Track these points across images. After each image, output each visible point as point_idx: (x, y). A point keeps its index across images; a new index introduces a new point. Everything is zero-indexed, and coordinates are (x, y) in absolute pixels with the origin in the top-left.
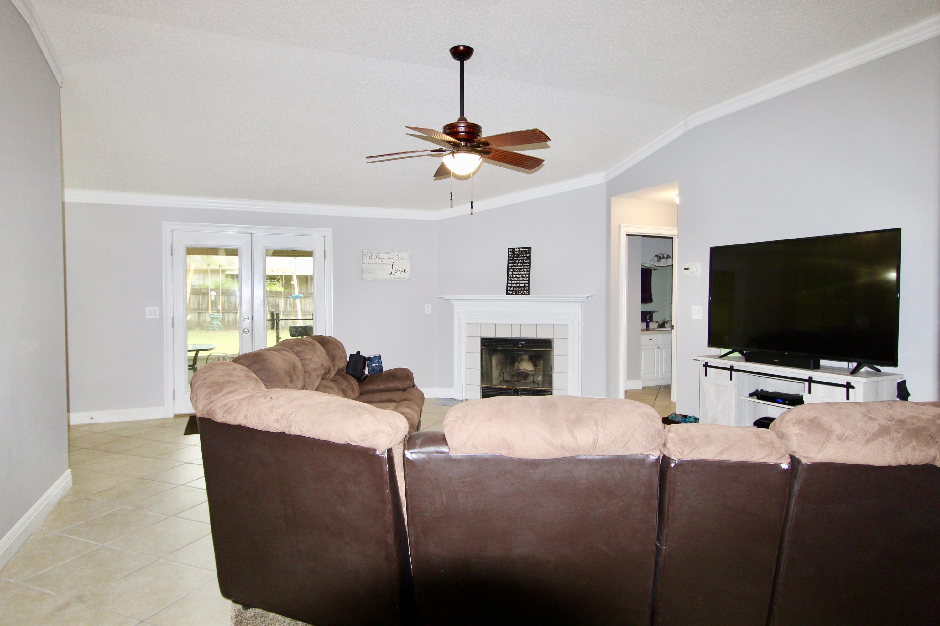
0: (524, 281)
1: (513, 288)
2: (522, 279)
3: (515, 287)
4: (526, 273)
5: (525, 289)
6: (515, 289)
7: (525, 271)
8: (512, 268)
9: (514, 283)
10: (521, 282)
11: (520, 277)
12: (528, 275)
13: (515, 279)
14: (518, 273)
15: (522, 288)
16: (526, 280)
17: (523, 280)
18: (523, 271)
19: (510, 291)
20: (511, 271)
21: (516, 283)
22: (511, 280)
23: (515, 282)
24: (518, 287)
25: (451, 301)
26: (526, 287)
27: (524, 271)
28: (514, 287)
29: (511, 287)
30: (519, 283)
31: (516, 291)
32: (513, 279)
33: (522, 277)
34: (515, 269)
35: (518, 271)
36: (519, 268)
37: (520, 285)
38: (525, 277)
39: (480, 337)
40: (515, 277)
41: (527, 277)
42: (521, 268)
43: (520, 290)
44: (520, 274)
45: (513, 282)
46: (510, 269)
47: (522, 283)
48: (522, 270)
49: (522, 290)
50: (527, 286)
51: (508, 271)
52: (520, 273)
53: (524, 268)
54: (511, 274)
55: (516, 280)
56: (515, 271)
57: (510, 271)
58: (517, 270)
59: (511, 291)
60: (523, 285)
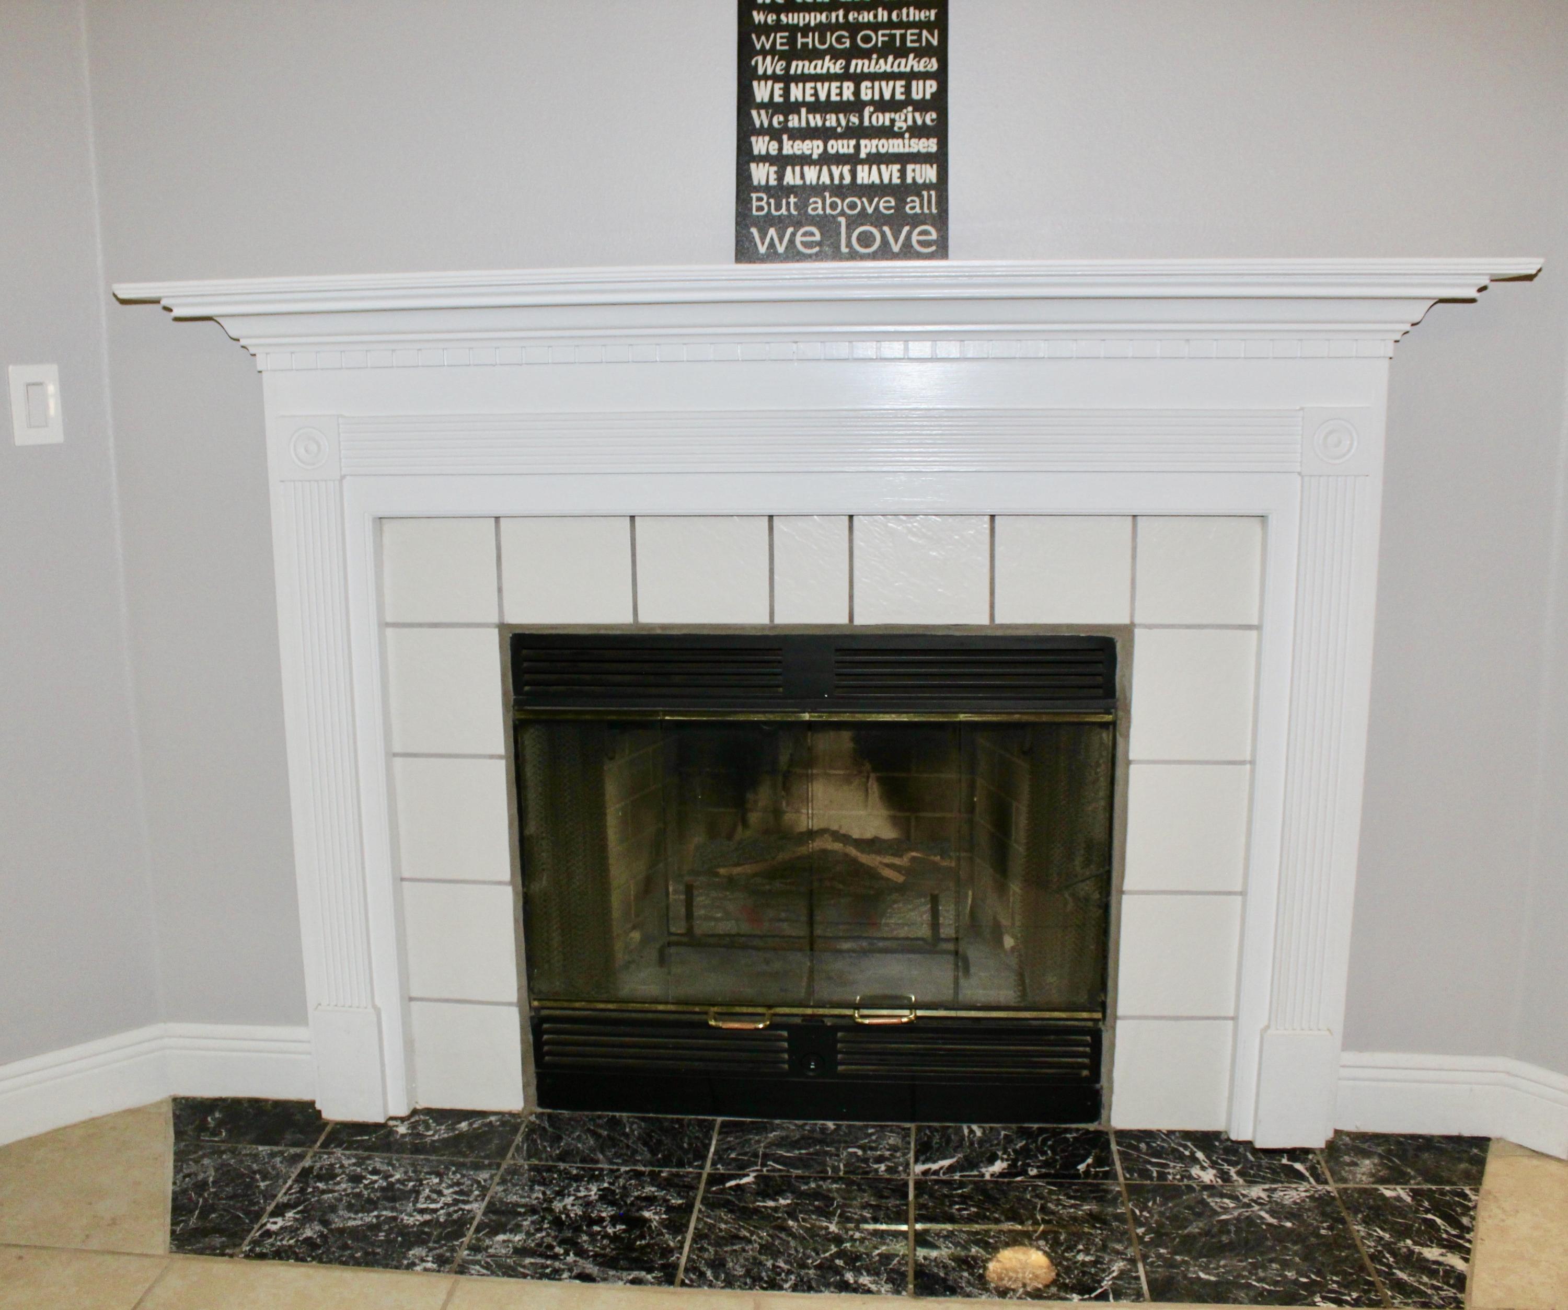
0: (900, 135)
1: (802, 206)
2: (883, 119)
3: (818, 190)
4: (911, 64)
5: (913, 206)
6: (816, 206)
7: (902, 52)
8: (779, 27)
9: (804, 160)
10: (868, 146)
11: (857, 106)
12: (931, 86)
13: (816, 120)
14: (836, 67)
15: (886, 204)
16: (917, 131)
17: (888, 132)
18: (884, 51)
19: (772, 232)
20: (773, 51)
21: (826, 159)
22: (775, 134)
23: (814, 148)
24: (839, 191)
25: (233, 326)
26: (917, 189)
27: (891, 49)
28: (806, 191)
29: (780, 191)
30: (853, 160)
31: (826, 224)
32: (794, 122)
33: (882, 106)
34: (806, 30)
35: (835, 55)
36: (847, 26)
37: (865, 175)
38: (909, 101)
39: (502, 627)
40: (816, 107)
41: (921, 106)
42: (868, 26)
43: (863, 217)
44: (858, 78)
45: (791, 147)
46: (765, 29)
47: (877, 159)
48: (880, 38)
49: (878, 219)
50: (927, 186)
51: (745, 51)
52: (859, 65)
53: (890, 25)
54: (775, 78)
55: (825, 134)
56: (812, 55)
57: (764, 53)
58: (831, 39)
59: (780, 223)
60: (891, 173)
